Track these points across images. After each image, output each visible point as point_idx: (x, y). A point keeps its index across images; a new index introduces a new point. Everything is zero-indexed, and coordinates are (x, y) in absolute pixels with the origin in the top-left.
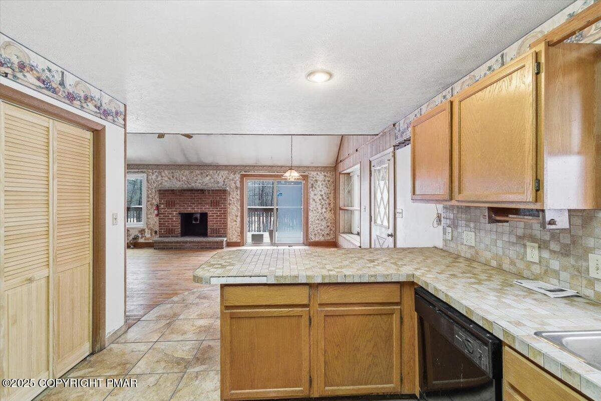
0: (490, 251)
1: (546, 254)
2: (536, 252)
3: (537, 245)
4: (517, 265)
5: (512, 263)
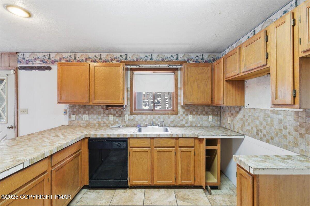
0: (95, 121)
1: (115, 118)
2: (112, 118)
3: (112, 115)
4: (106, 123)
5: (104, 123)
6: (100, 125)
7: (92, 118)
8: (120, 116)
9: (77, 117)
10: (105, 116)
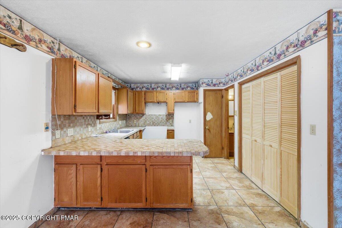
6: (82, 138)
7: (76, 131)
8: (94, 126)
9: (62, 132)
10: (86, 128)
